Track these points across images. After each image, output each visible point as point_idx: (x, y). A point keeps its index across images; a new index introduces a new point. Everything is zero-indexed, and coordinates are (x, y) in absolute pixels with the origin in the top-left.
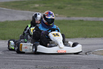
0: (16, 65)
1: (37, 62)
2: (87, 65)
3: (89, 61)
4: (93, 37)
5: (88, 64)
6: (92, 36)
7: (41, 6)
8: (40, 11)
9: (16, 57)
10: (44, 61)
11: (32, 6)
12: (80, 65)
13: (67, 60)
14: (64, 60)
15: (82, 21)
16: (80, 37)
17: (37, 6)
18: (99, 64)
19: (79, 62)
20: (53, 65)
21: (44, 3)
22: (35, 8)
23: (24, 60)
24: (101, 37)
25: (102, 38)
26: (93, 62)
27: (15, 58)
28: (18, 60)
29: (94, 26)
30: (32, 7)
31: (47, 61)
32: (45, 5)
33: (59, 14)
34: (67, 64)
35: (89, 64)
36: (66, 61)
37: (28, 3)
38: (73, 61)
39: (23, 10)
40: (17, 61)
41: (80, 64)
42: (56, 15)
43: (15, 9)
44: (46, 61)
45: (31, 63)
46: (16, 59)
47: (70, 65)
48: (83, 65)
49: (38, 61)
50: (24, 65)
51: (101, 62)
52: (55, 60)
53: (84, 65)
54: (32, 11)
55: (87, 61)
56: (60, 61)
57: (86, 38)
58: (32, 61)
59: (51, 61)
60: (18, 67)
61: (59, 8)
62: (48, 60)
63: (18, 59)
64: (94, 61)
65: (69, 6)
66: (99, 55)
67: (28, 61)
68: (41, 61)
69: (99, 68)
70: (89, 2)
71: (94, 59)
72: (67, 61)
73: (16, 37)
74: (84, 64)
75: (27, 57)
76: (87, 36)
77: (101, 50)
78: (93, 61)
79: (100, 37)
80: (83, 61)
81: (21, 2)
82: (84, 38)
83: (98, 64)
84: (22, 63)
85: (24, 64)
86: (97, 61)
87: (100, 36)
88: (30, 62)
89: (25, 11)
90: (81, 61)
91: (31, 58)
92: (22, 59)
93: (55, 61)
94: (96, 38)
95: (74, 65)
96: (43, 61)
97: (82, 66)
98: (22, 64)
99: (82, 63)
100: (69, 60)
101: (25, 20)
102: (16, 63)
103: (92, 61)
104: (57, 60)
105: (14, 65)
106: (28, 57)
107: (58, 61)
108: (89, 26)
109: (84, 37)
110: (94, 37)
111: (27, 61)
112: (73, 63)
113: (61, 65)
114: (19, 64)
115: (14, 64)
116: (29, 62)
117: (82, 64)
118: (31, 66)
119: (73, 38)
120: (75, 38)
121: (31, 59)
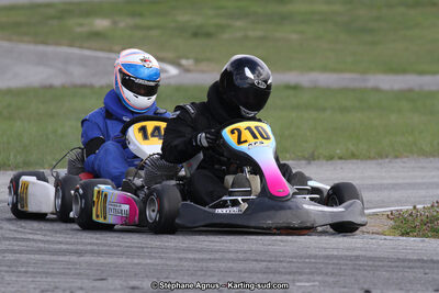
0: (14, 279)
1: (102, 265)
2: (318, 275)
3: (327, 257)
4: (340, 158)
5: (322, 273)
6: (338, 151)
7: (122, 25)
9: (15, 243)
10: (136, 261)
11: (81, 25)
12: (287, 277)
13: (232, 255)
14: (217, 256)
15: (296, 88)
16: (288, 156)
17: (101, 24)
18: (369, 271)
19: (281, 262)
20: (172, 275)
21: (133, 14)
22: (96, 35)
23: (47, 257)
24: (374, 158)
25: (380, 161)
26: (342, 262)
27: (10, 247)
28: (24, 257)
29: (344, 110)
30: (79, 30)
31: (148, 261)
32: (138, 21)
33: (197, 61)
34: (231, 271)
35: (326, 274)
36: (229, 260)
37: (64, 13)
38: (256, 260)
39: (44, 43)
40: (18, 261)
41: (285, 274)
42: (184, 62)
43: (9, 40)
44: (141, 261)
45: (76, 269)
46: (13, 252)
47: (243, 275)
48: (300, 278)
49: (110, 260)
50: (49, 279)
51: (376, 263)
52: (181, 256)
53: (305, 277)
54: (81, 47)
55: (315, 257)
56: (202, 260)
57: (314, 159)
58: (82, 258)
59: (162, 258)
60: (23, 287)
61: (195, 35)
62: (151, 257)
63: (21, 252)
64: (346, 258)
65: (239, 24)
66: (366, 235)
67: (66, 258)
68: (122, 260)
69: (366, 287)
70: (324, 8)
71: (348, 249)
72: (233, 261)
73: (12, 157)
74: (305, 273)
75: (61, 243)
76: (316, 154)
77: (376, 214)
78: (341, 258)
79: (370, 158)
80: (301, 257)
81: (33, 7)
82: (304, 162)
83: (364, 273)
84: (40, 270)
85: (47, 274)
86: (357, 257)
87: (372, 155)
88: (75, 264)
89: (50, 49)
90: (292, 257)
91: (80, 247)
92: (40, 251)
93: (181, 259)
94: (355, 161)
95: (260, 275)
96: (129, 260)
97: (294, 281)
98: (39, 273)
99: (295, 270)
100: (241, 256)
101: (51, 87)
102: (14, 269)
103: (336, 257)
104: (191, 256)
105: (7, 278)
106: (67, 243)
107: (195, 259)
108: (324, 109)
109: (304, 158)
110: (345, 159)
111: (61, 258)
112: (258, 266)
113: (205, 275)
114: (26, 272)
115: (7, 272)
116: (68, 263)
117: (295, 273)
118: (79, 283)
121: (79, 253)
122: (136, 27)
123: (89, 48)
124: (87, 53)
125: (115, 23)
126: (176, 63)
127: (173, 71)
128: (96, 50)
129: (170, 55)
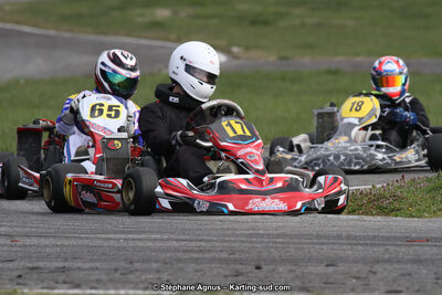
7: (182, 14)
8: (173, 36)
11: (143, 15)
17: (162, 13)
21: (194, 4)
22: (157, 25)
30: (140, 20)
32: (199, 10)
33: (247, 48)
37: (127, 4)
39: (103, 33)
42: (235, 50)
54: (139, 37)
61: (256, 21)
65: (297, 11)
122: (196, 17)
124: (144, 42)
125: (175, 13)
126: (226, 51)
127: (222, 58)
128: (154, 39)
129: (223, 43)
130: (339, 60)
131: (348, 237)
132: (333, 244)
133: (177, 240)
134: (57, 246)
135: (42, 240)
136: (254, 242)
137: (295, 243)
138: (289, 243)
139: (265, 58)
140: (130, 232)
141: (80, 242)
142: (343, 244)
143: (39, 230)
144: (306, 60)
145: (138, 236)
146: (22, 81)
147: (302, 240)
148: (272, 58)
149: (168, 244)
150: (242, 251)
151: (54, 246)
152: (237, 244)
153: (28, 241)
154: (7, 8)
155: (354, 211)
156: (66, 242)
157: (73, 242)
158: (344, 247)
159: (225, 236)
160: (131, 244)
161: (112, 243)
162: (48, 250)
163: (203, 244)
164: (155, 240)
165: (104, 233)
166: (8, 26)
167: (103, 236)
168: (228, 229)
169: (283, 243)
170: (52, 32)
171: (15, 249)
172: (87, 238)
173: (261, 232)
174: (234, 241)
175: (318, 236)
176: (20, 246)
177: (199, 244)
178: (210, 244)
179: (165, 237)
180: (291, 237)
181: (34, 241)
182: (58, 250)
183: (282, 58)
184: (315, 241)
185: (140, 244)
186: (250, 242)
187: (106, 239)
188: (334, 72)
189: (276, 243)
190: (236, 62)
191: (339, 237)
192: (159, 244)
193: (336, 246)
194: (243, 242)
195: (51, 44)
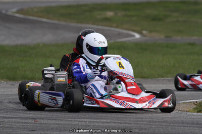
7: (119, 15)
8: (114, 25)
11: (100, 15)
17: (110, 14)
21: (125, 10)
22: (107, 19)
32: (127, 13)
33: (150, 31)
37: (93, 9)
39: (81, 23)
42: (144, 32)
65: (175, 14)
119: (155, 78)
120: (158, 78)
122: (126, 16)
123: (102, 25)
124: (100, 27)
125: (116, 14)
126: (140, 33)
127: (137, 36)
128: (105, 26)
129: (138, 29)
130: (194, 38)
131: (197, 124)
132: (190, 126)
133: (114, 123)
134: (57, 124)
135: (49, 121)
136: (152, 125)
137: (172, 126)
138: (168, 126)
139: (159, 37)
140: (91, 118)
141: (68, 122)
142: (194, 127)
143: (47, 116)
144: (179, 38)
145: (95, 120)
146: (41, 45)
147: (175, 125)
148: (162, 37)
149: (110, 124)
150: (145, 129)
151: (55, 124)
152: (143, 125)
153: (42, 121)
154: (35, 10)
155: (200, 111)
156: (61, 122)
157: (64, 122)
158: (195, 128)
159: (138, 121)
160: (92, 124)
161: (83, 123)
162: (52, 126)
163: (126, 125)
164: (104, 122)
165: (79, 118)
166: (35, 18)
167: (79, 120)
168: (139, 118)
169: (166, 126)
170: (56, 22)
171: (36, 125)
172: (71, 121)
173: (155, 120)
174: (142, 124)
175: (183, 123)
176: (38, 124)
177: (125, 125)
178: (130, 125)
179: (109, 121)
180: (169, 123)
181: (46, 121)
182: (57, 126)
183: (167, 37)
184: (181, 125)
185: (96, 124)
186: (150, 125)
187: (80, 121)
188: (192, 44)
189: (162, 125)
190: (144, 38)
191: (193, 123)
192: (106, 124)
193: (191, 128)
194: (146, 124)
195: (56, 27)
